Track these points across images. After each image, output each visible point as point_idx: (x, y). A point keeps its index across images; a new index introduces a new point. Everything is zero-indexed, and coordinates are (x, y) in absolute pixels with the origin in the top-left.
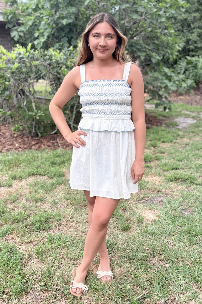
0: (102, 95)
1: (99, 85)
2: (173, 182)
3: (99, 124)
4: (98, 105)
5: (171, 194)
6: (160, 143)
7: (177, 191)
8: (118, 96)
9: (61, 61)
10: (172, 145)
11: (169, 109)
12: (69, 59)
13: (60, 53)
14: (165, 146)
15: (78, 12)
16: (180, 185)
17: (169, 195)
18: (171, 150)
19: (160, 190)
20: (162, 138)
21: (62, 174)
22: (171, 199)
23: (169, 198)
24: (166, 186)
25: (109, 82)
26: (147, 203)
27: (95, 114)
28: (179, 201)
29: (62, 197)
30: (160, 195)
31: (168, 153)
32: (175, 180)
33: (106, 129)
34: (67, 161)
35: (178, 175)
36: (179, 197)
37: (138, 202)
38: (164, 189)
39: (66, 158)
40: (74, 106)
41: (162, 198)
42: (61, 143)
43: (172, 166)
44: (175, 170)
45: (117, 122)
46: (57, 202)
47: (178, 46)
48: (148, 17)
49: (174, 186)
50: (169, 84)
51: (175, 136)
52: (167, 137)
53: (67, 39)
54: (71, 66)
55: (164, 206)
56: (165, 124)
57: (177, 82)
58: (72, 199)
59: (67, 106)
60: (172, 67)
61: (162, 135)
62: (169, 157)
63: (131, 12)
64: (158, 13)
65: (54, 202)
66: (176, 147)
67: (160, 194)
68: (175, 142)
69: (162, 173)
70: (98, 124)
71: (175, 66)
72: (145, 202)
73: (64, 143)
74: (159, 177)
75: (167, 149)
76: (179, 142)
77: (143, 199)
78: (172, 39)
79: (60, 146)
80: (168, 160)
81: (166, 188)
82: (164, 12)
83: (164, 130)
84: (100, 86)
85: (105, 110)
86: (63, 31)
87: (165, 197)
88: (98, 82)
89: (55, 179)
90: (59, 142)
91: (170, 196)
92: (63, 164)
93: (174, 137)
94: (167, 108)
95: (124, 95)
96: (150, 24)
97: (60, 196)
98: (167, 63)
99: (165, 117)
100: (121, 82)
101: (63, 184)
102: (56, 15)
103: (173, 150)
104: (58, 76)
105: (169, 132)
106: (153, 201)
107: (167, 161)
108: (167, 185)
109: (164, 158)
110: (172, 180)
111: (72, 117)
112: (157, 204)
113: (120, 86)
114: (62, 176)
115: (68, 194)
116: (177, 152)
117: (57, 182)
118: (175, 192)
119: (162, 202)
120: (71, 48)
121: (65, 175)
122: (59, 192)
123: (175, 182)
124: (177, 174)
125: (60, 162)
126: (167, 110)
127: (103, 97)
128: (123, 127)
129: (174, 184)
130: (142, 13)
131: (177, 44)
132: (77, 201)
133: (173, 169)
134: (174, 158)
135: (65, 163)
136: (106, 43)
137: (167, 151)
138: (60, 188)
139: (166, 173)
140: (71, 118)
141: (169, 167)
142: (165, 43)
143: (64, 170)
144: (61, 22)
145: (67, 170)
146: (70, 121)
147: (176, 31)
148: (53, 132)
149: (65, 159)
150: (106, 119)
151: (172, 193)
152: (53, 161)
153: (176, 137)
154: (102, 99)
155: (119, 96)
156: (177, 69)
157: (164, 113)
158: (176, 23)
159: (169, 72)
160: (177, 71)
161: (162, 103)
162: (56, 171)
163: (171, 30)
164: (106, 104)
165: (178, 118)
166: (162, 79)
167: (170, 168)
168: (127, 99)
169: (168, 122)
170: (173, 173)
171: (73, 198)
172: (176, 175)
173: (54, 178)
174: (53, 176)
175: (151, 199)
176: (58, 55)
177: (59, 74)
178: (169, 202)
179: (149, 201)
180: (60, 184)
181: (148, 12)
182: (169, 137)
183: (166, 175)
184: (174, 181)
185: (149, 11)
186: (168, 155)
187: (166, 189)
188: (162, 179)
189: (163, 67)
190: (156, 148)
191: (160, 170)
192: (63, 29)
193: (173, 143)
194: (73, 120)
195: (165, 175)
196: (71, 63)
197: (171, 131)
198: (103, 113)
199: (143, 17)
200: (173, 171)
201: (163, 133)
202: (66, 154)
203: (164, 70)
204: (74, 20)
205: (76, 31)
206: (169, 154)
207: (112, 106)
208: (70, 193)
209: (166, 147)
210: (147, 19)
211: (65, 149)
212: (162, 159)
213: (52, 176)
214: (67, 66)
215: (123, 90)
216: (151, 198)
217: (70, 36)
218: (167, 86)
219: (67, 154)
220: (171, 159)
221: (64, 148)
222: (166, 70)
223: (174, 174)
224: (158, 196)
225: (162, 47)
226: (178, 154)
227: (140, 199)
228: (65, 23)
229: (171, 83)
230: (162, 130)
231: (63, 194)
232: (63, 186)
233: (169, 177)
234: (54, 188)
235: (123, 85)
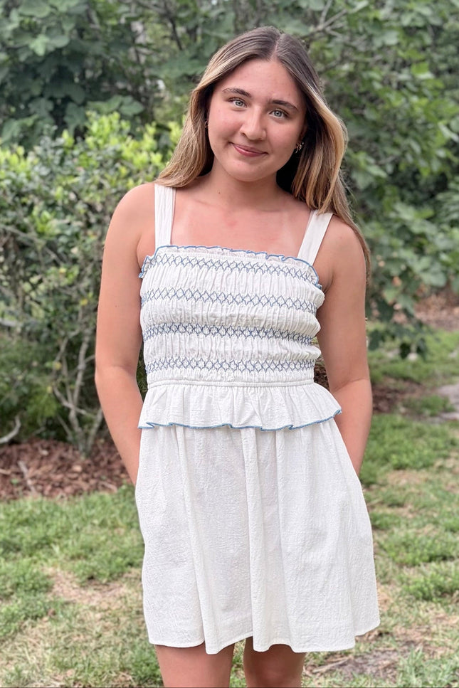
0: (222, 298)
1: (217, 265)
2: (430, 603)
3: (204, 404)
4: (202, 336)
5: (426, 641)
6: (386, 471)
7: (446, 631)
8: (276, 306)
9: (31, 186)
10: (431, 477)
11: (419, 351)
12: (59, 177)
13: (26, 155)
14: (403, 482)
15: (87, 11)
16: (454, 610)
17: (416, 645)
18: (425, 494)
19: (388, 630)
20: (394, 452)
21: (42, 583)
22: (424, 660)
23: (417, 654)
24: (408, 614)
25: (250, 259)
26: (341, 673)
27: (190, 369)
28: (452, 663)
29: (45, 659)
30: (388, 647)
31: (416, 506)
32: (440, 597)
33: (226, 421)
34: (60, 538)
35: (450, 579)
36: (452, 652)
37: (311, 671)
38: (399, 627)
39: (55, 527)
40: (80, 344)
41: (394, 657)
42: (33, 478)
43: (429, 549)
44: (439, 562)
45: (264, 397)
46: (29, 676)
47: (448, 126)
48: (339, 25)
49: (436, 614)
50: (419, 265)
51: (441, 445)
52: (412, 452)
53: (50, 106)
54: (66, 202)
55: (400, 680)
56: (406, 406)
57: (444, 257)
58: (80, 666)
59: (56, 344)
60: (432, 201)
61: (395, 443)
62: (418, 517)
63: (277, 12)
64: (371, 16)
65: (19, 677)
66: (443, 486)
67: (387, 643)
68: (441, 467)
69: (394, 571)
70: (201, 402)
71: (440, 197)
72: (334, 671)
73: (45, 477)
74: (383, 587)
75: (413, 489)
76: (454, 467)
77: (329, 660)
78: (424, 101)
79: (33, 488)
80: (414, 530)
81: (407, 622)
82: (395, 10)
83: (401, 427)
84: (220, 270)
85: (226, 353)
86: (36, 76)
87: (405, 652)
88: (215, 255)
89: (20, 601)
90: (28, 473)
91: (420, 647)
92: (46, 549)
93: (436, 449)
94: (414, 348)
95: (298, 304)
96: (346, 54)
97: (37, 658)
98: (413, 186)
99: (406, 379)
100: (290, 264)
101: (46, 618)
102: (10, 22)
103: (432, 496)
104: (22, 237)
105: (420, 434)
106: (365, 666)
107: (411, 532)
108: (410, 612)
109: (403, 521)
110: (427, 594)
111: (71, 383)
112: (374, 675)
113: (286, 275)
114: (44, 589)
115: (67, 648)
116: (446, 502)
117: (24, 609)
118: (438, 634)
119: (395, 668)
120: (66, 138)
121: (52, 587)
122: (34, 645)
123: (440, 602)
124: (446, 575)
125: (35, 542)
126: (413, 357)
127: (225, 307)
128: (286, 415)
129: (435, 610)
130: (317, 16)
131: (445, 122)
132: (100, 673)
133: (432, 559)
134: (436, 523)
135: (52, 545)
136: (265, 129)
137: (412, 499)
138: (36, 631)
139: (408, 573)
140: (68, 388)
141: (419, 552)
142: (399, 117)
143: (49, 570)
144: (27, 47)
145: (58, 570)
146: (66, 398)
147: (438, 74)
148: (6, 439)
149: (51, 532)
150: (227, 384)
151: (428, 638)
152: (8, 538)
153: (446, 448)
154: (218, 313)
155: (280, 306)
156: (447, 210)
157: (401, 367)
158: (441, 46)
159: (418, 221)
160: (447, 215)
161: (393, 330)
162: (22, 573)
163: (419, 70)
164: (230, 332)
165: (451, 383)
166: (392, 248)
167: (421, 556)
168: (305, 320)
169: (415, 396)
170: (430, 573)
171: (83, 662)
172: (442, 579)
173: (14, 597)
174: (10, 590)
175: (357, 660)
176: (19, 162)
177: (25, 230)
178: (416, 669)
179: (349, 665)
180: (35, 618)
181: (340, 11)
182: (419, 451)
183: (408, 579)
184: (434, 599)
185: (340, 8)
186: (417, 512)
187: (408, 625)
188: (394, 591)
189: (395, 202)
190: (374, 487)
191: (387, 564)
192: (34, 70)
193: (434, 469)
194: (76, 395)
195: (405, 579)
196: (66, 193)
197: (426, 429)
198: (217, 366)
199: (320, 27)
200: (433, 564)
201: (399, 435)
202: (52, 515)
203: (397, 212)
204: (74, 37)
205: (83, 76)
206: (420, 509)
207: (250, 338)
208: (74, 648)
209: (409, 485)
210: (333, 33)
211: (50, 496)
212: (395, 524)
213: (6, 589)
214: (51, 202)
215: (294, 288)
216: (356, 657)
217: (59, 95)
218: (409, 269)
219: (58, 514)
220: (424, 525)
221: (46, 492)
222: (407, 214)
223: (435, 573)
224: (381, 649)
225: (389, 131)
226: (449, 509)
227: (319, 662)
228: (41, 51)
229: (425, 261)
230: (394, 427)
231: (49, 651)
232: (49, 623)
233: (418, 585)
234: (16, 631)
235: (299, 274)
